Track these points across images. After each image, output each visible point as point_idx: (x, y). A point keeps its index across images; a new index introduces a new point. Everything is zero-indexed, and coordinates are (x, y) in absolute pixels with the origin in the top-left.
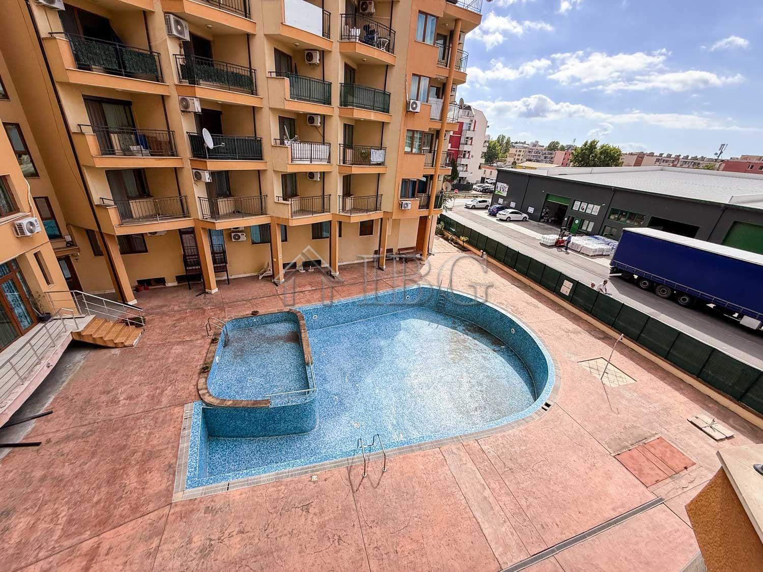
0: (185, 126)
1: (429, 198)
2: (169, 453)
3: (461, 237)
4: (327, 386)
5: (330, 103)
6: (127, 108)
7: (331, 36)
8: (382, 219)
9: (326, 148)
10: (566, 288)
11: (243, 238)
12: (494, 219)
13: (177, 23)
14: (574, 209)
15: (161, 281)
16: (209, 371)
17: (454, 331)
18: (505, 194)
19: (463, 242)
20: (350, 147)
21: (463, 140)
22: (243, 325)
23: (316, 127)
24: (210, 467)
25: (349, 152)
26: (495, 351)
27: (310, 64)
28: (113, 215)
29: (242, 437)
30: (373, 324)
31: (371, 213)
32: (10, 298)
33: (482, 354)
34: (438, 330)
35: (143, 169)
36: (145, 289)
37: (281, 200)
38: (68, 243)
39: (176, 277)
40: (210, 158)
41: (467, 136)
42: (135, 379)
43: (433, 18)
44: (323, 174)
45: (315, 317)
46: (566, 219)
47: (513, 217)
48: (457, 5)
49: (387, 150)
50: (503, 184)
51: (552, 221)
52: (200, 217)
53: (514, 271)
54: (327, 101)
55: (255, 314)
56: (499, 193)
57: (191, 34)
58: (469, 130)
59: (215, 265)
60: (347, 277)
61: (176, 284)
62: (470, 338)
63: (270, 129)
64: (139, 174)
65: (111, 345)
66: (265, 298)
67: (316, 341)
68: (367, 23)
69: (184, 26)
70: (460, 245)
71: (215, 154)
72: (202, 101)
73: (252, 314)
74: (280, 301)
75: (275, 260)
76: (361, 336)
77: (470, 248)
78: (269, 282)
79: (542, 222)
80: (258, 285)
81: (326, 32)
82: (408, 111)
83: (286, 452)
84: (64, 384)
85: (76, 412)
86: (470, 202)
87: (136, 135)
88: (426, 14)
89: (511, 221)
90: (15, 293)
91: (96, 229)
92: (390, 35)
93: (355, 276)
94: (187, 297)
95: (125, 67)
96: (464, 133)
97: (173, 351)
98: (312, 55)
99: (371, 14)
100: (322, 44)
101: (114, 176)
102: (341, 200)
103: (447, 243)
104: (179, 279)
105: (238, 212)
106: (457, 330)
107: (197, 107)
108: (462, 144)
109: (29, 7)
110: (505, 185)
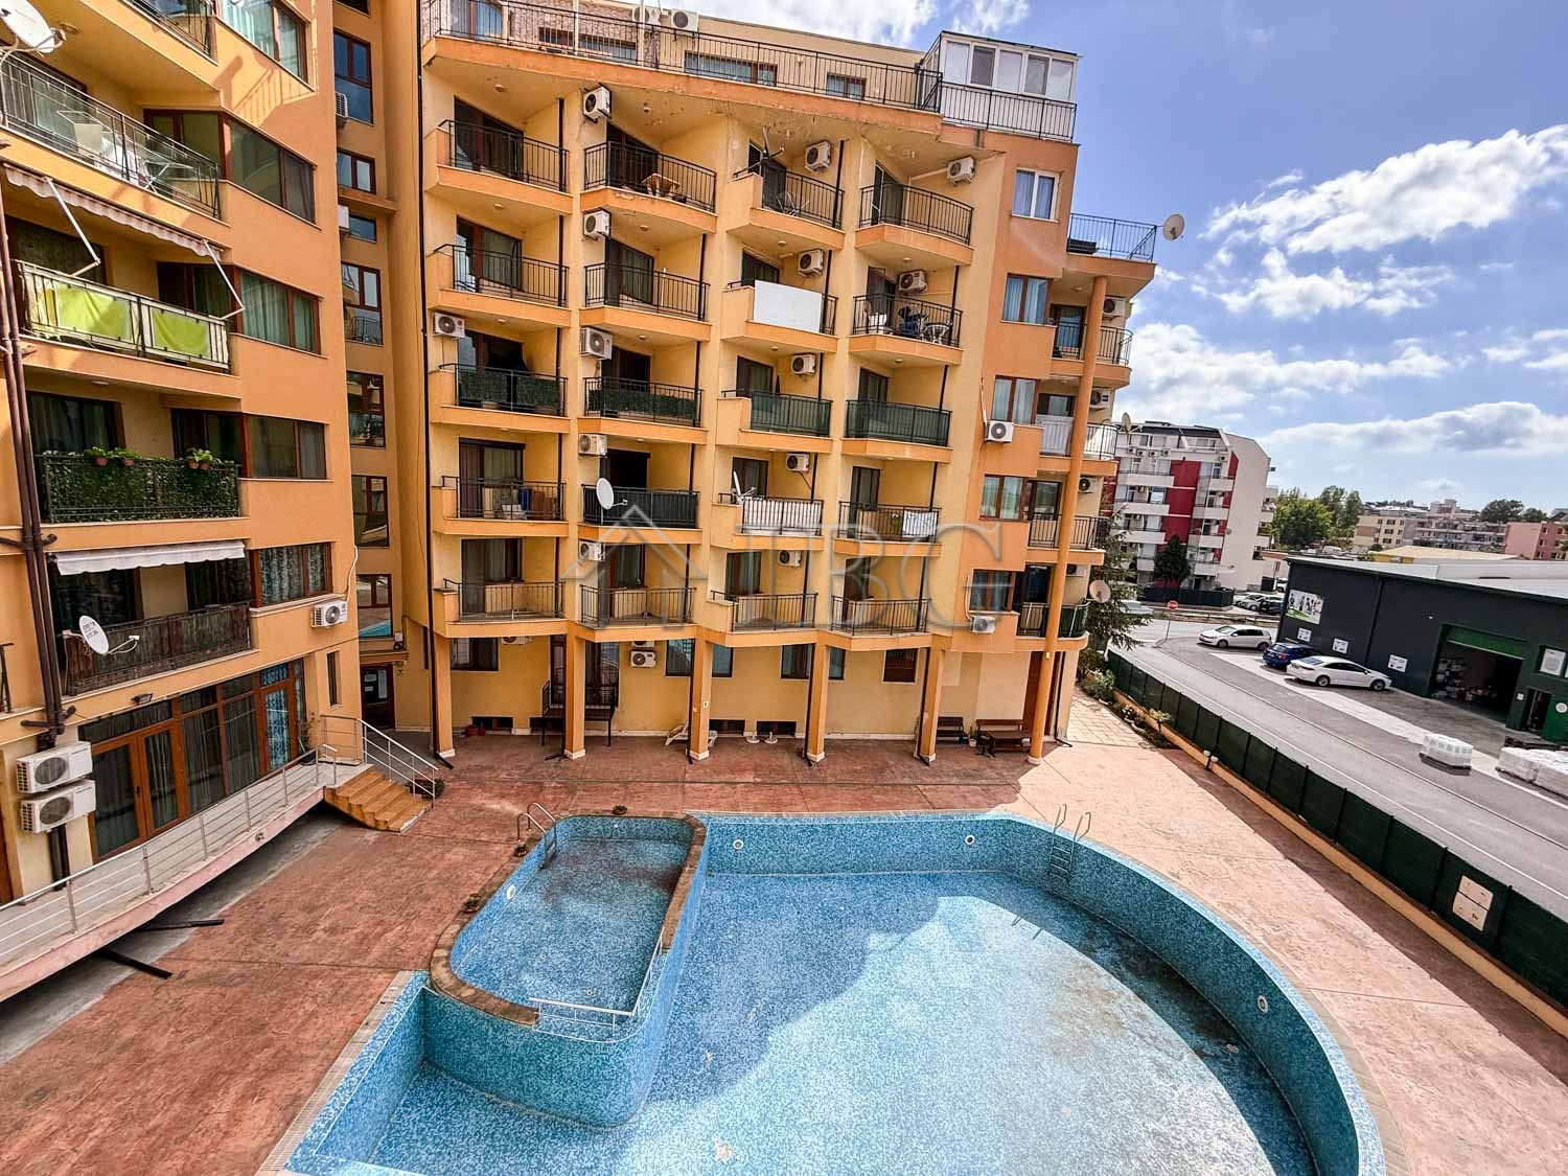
0: (579, 475)
1: (1046, 612)
2: (310, 1069)
3: (1152, 710)
4: (701, 1019)
5: (827, 434)
6: (519, 452)
7: (837, 330)
8: (929, 649)
9: (815, 508)
10: (1472, 903)
11: (650, 662)
12: (1277, 678)
13: (595, 337)
14: (1543, 669)
15: (506, 723)
16: (475, 912)
17: (1083, 957)
18: (1315, 619)
19: (1159, 723)
20: (873, 506)
21: (1201, 497)
22: (593, 831)
23: (801, 473)
24: (388, 1137)
25: (866, 517)
26: (1202, 1055)
27: (800, 375)
28: (449, 606)
29: (477, 1087)
30: (871, 888)
31: (900, 635)
32: (273, 715)
33: (1154, 1053)
34: (1036, 943)
35: (521, 539)
36: (480, 734)
37: (720, 599)
38: (397, 644)
39: (532, 719)
40: (605, 524)
41: (1210, 489)
42: (365, 894)
43: (1043, 281)
44: (805, 556)
45: (739, 844)
46: (1520, 697)
47: (1338, 676)
48: (1094, 255)
49: (943, 514)
50: (1307, 595)
51: (1477, 697)
52: (577, 618)
53: (1298, 820)
54: (823, 430)
55: (619, 811)
56: (1298, 616)
57: (615, 349)
58: (1218, 477)
59: (588, 707)
60: (841, 767)
61: (527, 732)
62: (1130, 993)
63: (713, 478)
64: (513, 545)
65: (370, 822)
66: (656, 784)
67: (728, 899)
68: (905, 306)
69: (605, 339)
70: (1153, 730)
71: (613, 516)
72: (610, 438)
73: (614, 812)
74: (680, 796)
75: (695, 710)
76: (828, 913)
77: (1179, 741)
78: (680, 754)
79: (1439, 699)
80: (658, 756)
81: (827, 326)
82: (988, 442)
83: (539, 1162)
84: (272, 876)
85: (248, 932)
86: (1212, 632)
87: (520, 491)
88: (1026, 279)
89: (1330, 686)
90: (283, 711)
91: (428, 627)
92: (952, 318)
93: (859, 768)
94: (532, 757)
95: (515, 400)
96: (1202, 483)
97: (448, 856)
98: (802, 361)
99: (918, 291)
100: (821, 344)
101: (474, 550)
102: (839, 606)
103: (1117, 721)
104: (535, 724)
105: (648, 616)
106: (1094, 959)
107: (600, 448)
108: (1199, 505)
109: (425, 338)
110: (1314, 597)
